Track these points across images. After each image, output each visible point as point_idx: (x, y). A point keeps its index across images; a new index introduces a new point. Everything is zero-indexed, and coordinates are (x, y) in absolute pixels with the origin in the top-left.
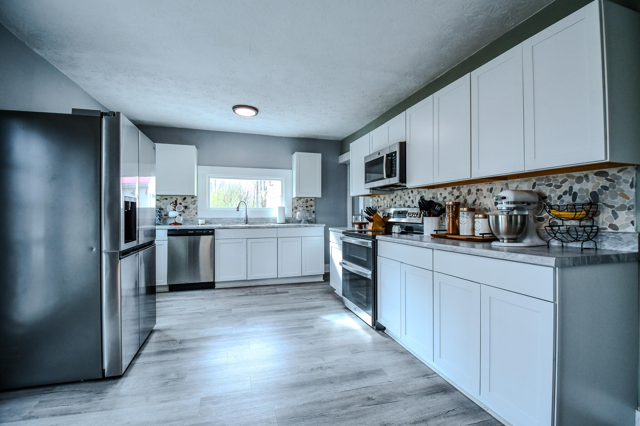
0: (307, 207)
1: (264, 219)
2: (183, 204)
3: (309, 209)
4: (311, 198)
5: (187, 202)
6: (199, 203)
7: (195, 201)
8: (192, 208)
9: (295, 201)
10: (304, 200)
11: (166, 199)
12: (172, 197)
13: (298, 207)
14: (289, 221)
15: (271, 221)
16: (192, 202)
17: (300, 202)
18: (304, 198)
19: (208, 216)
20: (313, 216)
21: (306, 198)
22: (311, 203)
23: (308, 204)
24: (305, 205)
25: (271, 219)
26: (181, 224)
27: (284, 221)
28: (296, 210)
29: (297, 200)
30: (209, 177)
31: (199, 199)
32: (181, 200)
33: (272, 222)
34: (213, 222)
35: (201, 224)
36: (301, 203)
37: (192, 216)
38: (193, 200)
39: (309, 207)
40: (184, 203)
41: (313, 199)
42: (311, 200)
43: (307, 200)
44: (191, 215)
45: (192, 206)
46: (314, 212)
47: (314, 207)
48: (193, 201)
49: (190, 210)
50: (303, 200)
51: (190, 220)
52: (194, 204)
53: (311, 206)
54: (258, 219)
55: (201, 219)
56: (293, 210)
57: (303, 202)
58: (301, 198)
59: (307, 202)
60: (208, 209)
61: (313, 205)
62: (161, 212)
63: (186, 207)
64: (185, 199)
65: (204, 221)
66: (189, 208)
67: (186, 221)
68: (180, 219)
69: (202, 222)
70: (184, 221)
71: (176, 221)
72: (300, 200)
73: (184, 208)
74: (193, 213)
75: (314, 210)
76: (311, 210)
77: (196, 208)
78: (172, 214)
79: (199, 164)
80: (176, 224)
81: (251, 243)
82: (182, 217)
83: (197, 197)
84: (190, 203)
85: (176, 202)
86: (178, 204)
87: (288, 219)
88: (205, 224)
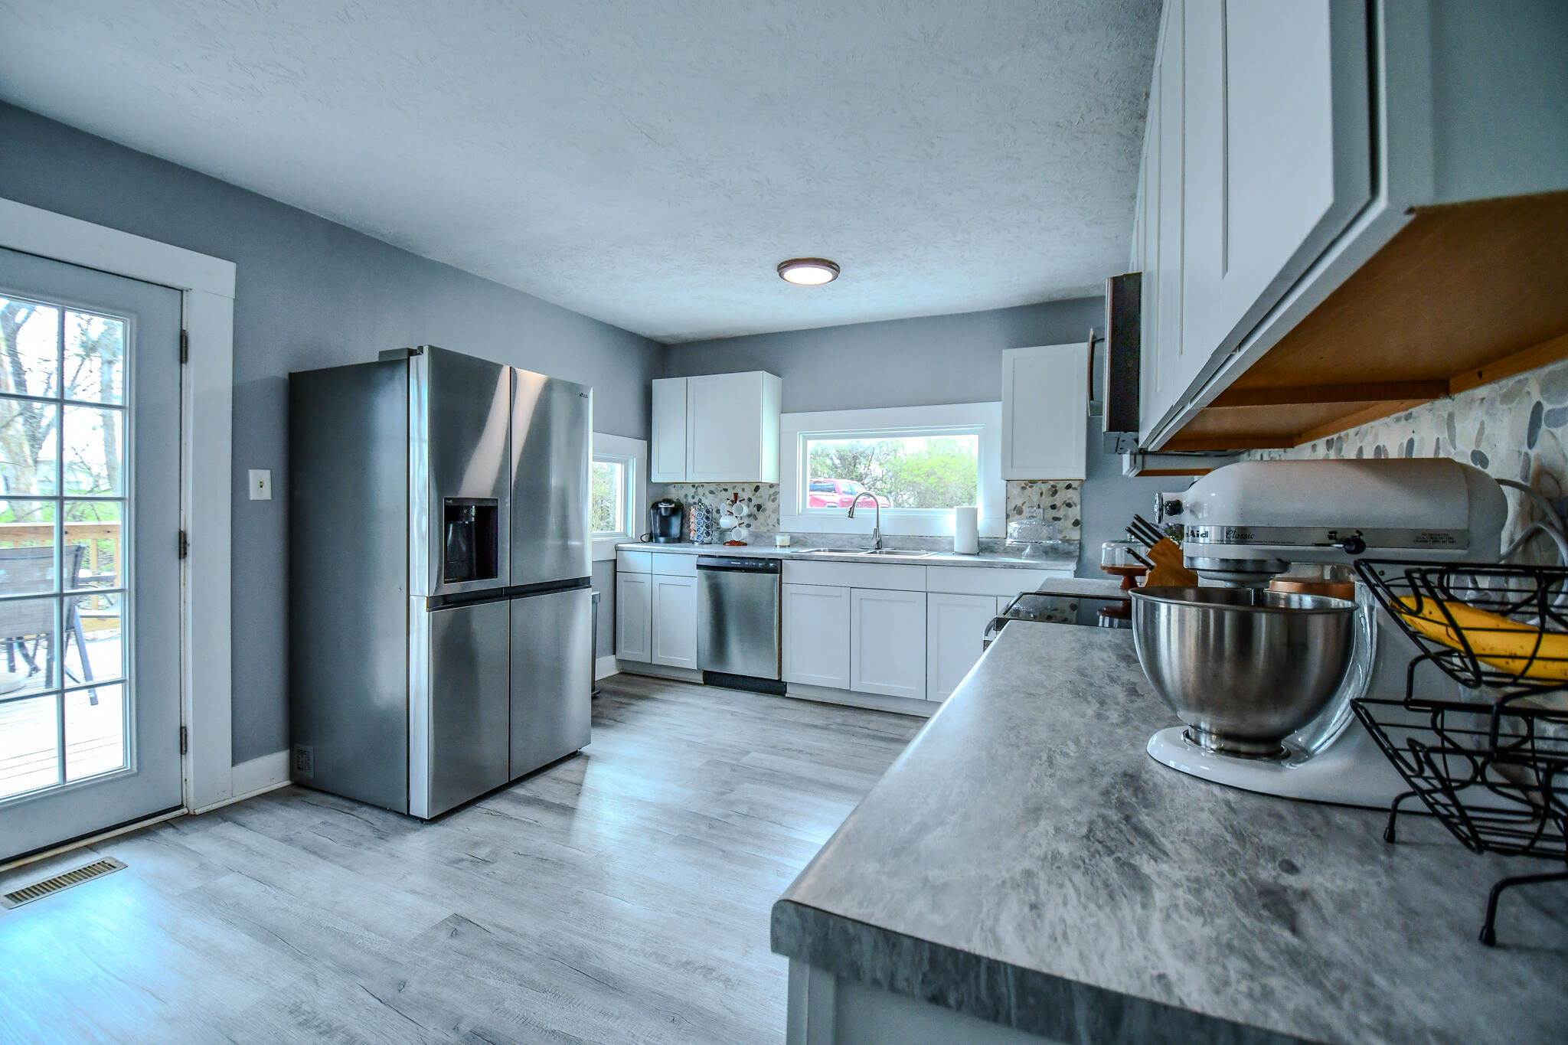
0: (1053, 507)
1: (926, 541)
2: (755, 501)
3: (1060, 513)
4: (1068, 482)
5: (761, 497)
6: (782, 499)
7: (776, 493)
8: (771, 510)
9: (1016, 490)
10: (1045, 487)
11: (726, 490)
12: (735, 486)
13: (1024, 507)
14: (996, 547)
16: (770, 495)
17: (1033, 493)
18: (1044, 482)
19: (799, 528)
20: (1075, 535)
21: (1052, 483)
22: (1069, 496)
23: (1058, 500)
24: (1047, 501)
25: (945, 541)
26: (745, 544)
27: (973, 549)
28: (1018, 517)
29: (1023, 488)
30: (805, 439)
31: (782, 489)
32: (751, 491)
33: (947, 548)
34: (810, 542)
35: (781, 547)
36: (1035, 498)
37: (771, 526)
38: (772, 491)
39: (1060, 507)
40: (756, 497)
41: (1075, 484)
42: (1069, 487)
43: (1053, 486)
44: (768, 525)
45: (769, 506)
46: (1076, 523)
47: (1079, 507)
48: (772, 493)
49: (768, 513)
50: (1040, 488)
51: (766, 535)
52: (773, 501)
53: (1069, 505)
54: (909, 538)
55: (783, 533)
56: (1007, 516)
57: (1042, 494)
58: (1033, 482)
59: (1055, 493)
60: (800, 512)
61: (1073, 502)
62: (710, 519)
63: (759, 507)
64: (757, 489)
65: (786, 540)
66: (765, 510)
67: (757, 538)
68: (743, 534)
69: (783, 541)
70: (754, 538)
71: (733, 536)
72: (1030, 487)
73: (755, 509)
74: (772, 521)
75: (1079, 518)
76: (1066, 516)
77: (776, 510)
78: (725, 522)
79: (783, 411)
80: (733, 543)
81: (861, 599)
82: (752, 528)
83: (778, 485)
84: (767, 497)
85: (736, 495)
86: (738, 502)
87: (992, 541)
88: (789, 546)
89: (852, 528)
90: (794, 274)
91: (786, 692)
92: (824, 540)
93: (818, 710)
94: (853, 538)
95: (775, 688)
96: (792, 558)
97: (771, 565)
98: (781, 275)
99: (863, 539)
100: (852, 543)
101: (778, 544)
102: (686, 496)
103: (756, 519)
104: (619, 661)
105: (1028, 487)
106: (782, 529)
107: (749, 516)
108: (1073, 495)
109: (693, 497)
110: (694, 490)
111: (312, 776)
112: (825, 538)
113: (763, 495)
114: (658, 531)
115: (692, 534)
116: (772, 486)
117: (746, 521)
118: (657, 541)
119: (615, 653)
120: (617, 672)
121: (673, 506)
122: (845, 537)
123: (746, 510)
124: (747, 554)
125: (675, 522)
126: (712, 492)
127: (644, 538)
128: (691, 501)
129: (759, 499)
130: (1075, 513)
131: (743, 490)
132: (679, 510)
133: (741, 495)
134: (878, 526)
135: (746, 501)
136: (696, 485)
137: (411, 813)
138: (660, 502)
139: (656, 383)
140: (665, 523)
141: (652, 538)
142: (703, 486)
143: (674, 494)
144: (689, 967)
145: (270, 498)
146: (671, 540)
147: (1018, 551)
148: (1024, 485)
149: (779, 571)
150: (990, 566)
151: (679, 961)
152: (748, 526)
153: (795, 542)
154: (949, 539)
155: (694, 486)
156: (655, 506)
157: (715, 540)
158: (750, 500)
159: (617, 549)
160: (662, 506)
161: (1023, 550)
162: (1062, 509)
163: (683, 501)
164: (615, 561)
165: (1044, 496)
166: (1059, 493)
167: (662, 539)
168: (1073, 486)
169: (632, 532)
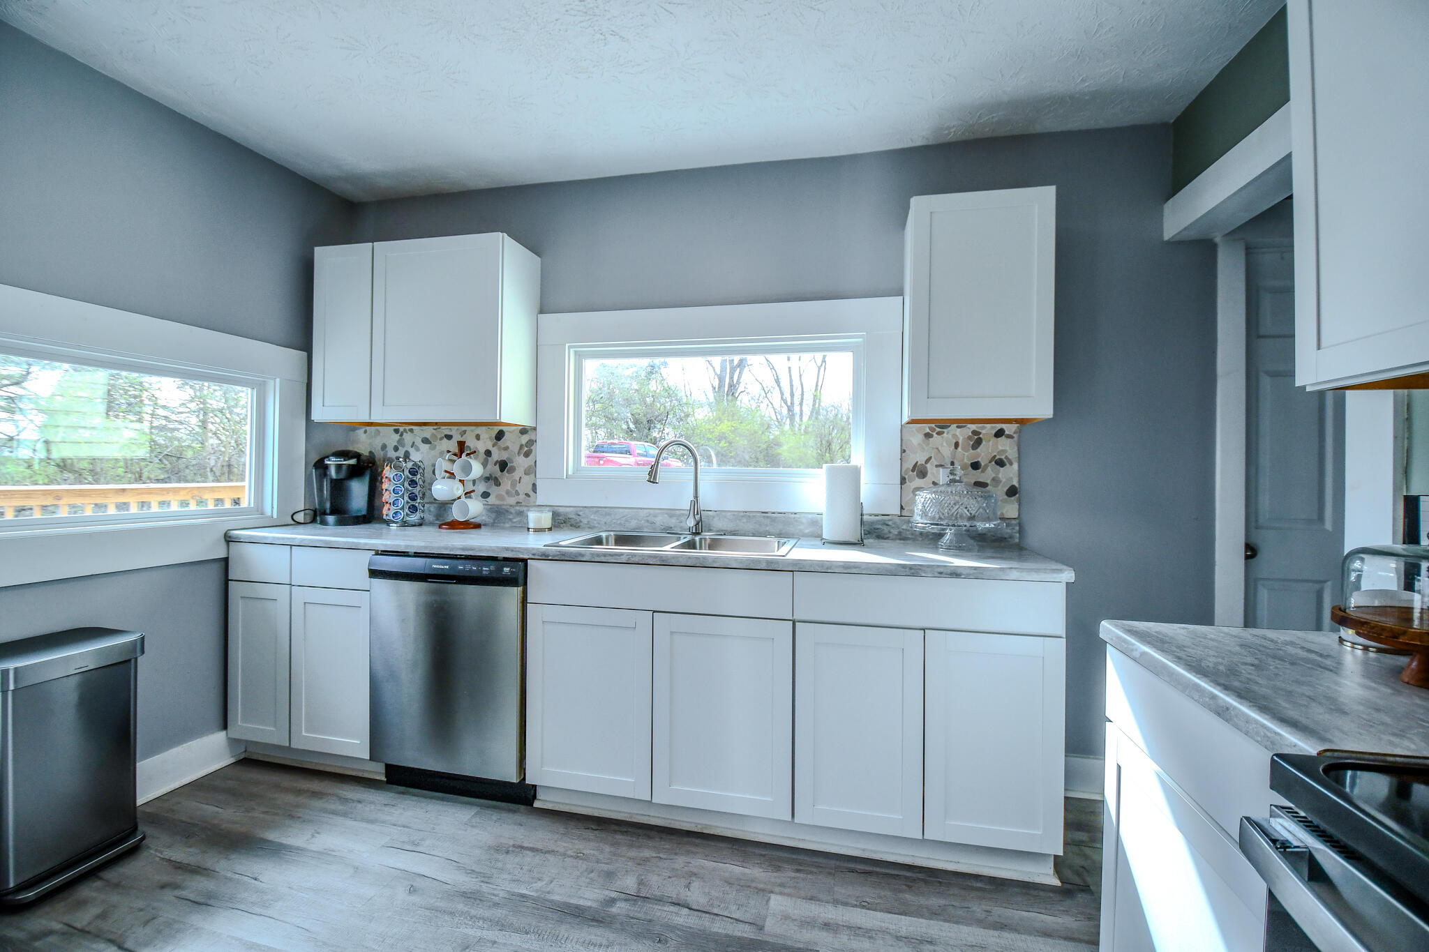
0: (975, 466)
1: (774, 520)
2: (496, 456)
3: (986, 476)
4: (999, 426)
5: (506, 449)
6: (539, 449)
7: (531, 442)
8: (522, 470)
9: (916, 438)
10: (962, 434)
11: (447, 435)
12: (464, 430)
13: (928, 466)
14: (886, 529)
15: (802, 527)
16: (521, 446)
17: (943, 443)
18: (961, 423)
19: (566, 500)
20: (1011, 510)
21: (973, 426)
22: (1000, 448)
23: (983, 454)
24: (966, 456)
25: (804, 521)
26: (477, 526)
27: (853, 534)
28: (918, 482)
29: (928, 436)
30: (580, 357)
31: (541, 436)
32: (490, 438)
33: (807, 531)
34: (585, 521)
35: (537, 530)
36: (947, 451)
37: (522, 497)
38: (525, 439)
39: (986, 466)
40: (499, 449)
41: (1009, 429)
42: (1000, 433)
43: (975, 433)
44: (517, 493)
45: (521, 462)
46: (1012, 492)
47: (1015, 466)
48: (524, 442)
49: (516, 475)
50: (954, 436)
51: (512, 510)
52: (527, 455)
53: (1000, 463)
54: (746, 515)
55: (541, 507)
56: (903, 481)
57: (957, 445)
58: (943, 424)
59: (978, 442)
60: (570, 472)
61: (1006, 457)
62: (416, 478)
63: (503, 465)
64: (500, 435)
65: (546, 519)
66: (513, 470)
67: (500, 517)
68: (475, 508)
69: (539, 520)
70: (493, 516)
71: (456, 514)
72: (938, 433)
73: (497, 467)
74: (525, 487)
75: (1015, 483)
76: (996, 481)
77: (531, 470)
78: (442, 489)
79: (542, 311)
80: (454, 525)
81: (672, 633)
82: (491, 500)
83: (535, 429)
84: (516, 449)
85: (461, 445)
86: (464, 455)
87: (878, 522)
88: (550, 529)
89: (654, 499)
91: (535, 797)
92: (608, 519)
94: (655, 516)
95: (513, 797)
96: (545, 557)
97: (506, 570)
99: (671, 516)
100: (653, 523)
101: (531, 525)
102: (384, 447)
103: (498, 483)
104: (233, 742)
105: (934, 434)
106: (541, 498)
107: (487, 479)
108: (1006, 447)
109: (396, 449)
110: (397, 437)
112: (610, 515)
113: (509, 444)
114: (328, 505)
115: (385, 511)
116: (524, 431)
117: (481, 488)
118: (324, 523)
119: (225, 727)
120: (232, 760)
121: (353, 462)
122: (643, 513)
123: (477, 469)
124: (463, 549)
125: (358, 491)
126: (426, 441)
127: (300, 517)
128: (391, 454)
129: (503, 452)
130: (1010, 475)
131: (478, 437)
132: (366, 467)
133: (471, 443)
134: (696, 497)
135: (482, 456)
136: (401, 429)
138: (328, 457)
139: (319, 252)
140: (339, 489)
141: (316, 516)
142: (411, 431)
143: (364, 444)
146: (345, 517)
147: (932, 539)
148: (928, 430)
149: (521, 580)
152: (486, 495)
153: (560, 521)
154: (810, 516)
155: (396, 431)
156: (321, 466)
157: (429, 517)
158: (488, 453)
159: (229, 539)
160: (332, 462)
161: (940, 536)
162: (989, 468)
163: (379, 454)
164: (226, 561)
165: (960, 449)
166: (984, 443)
167: (331, 519)
168: (1007, 432)
169: (271, 507)
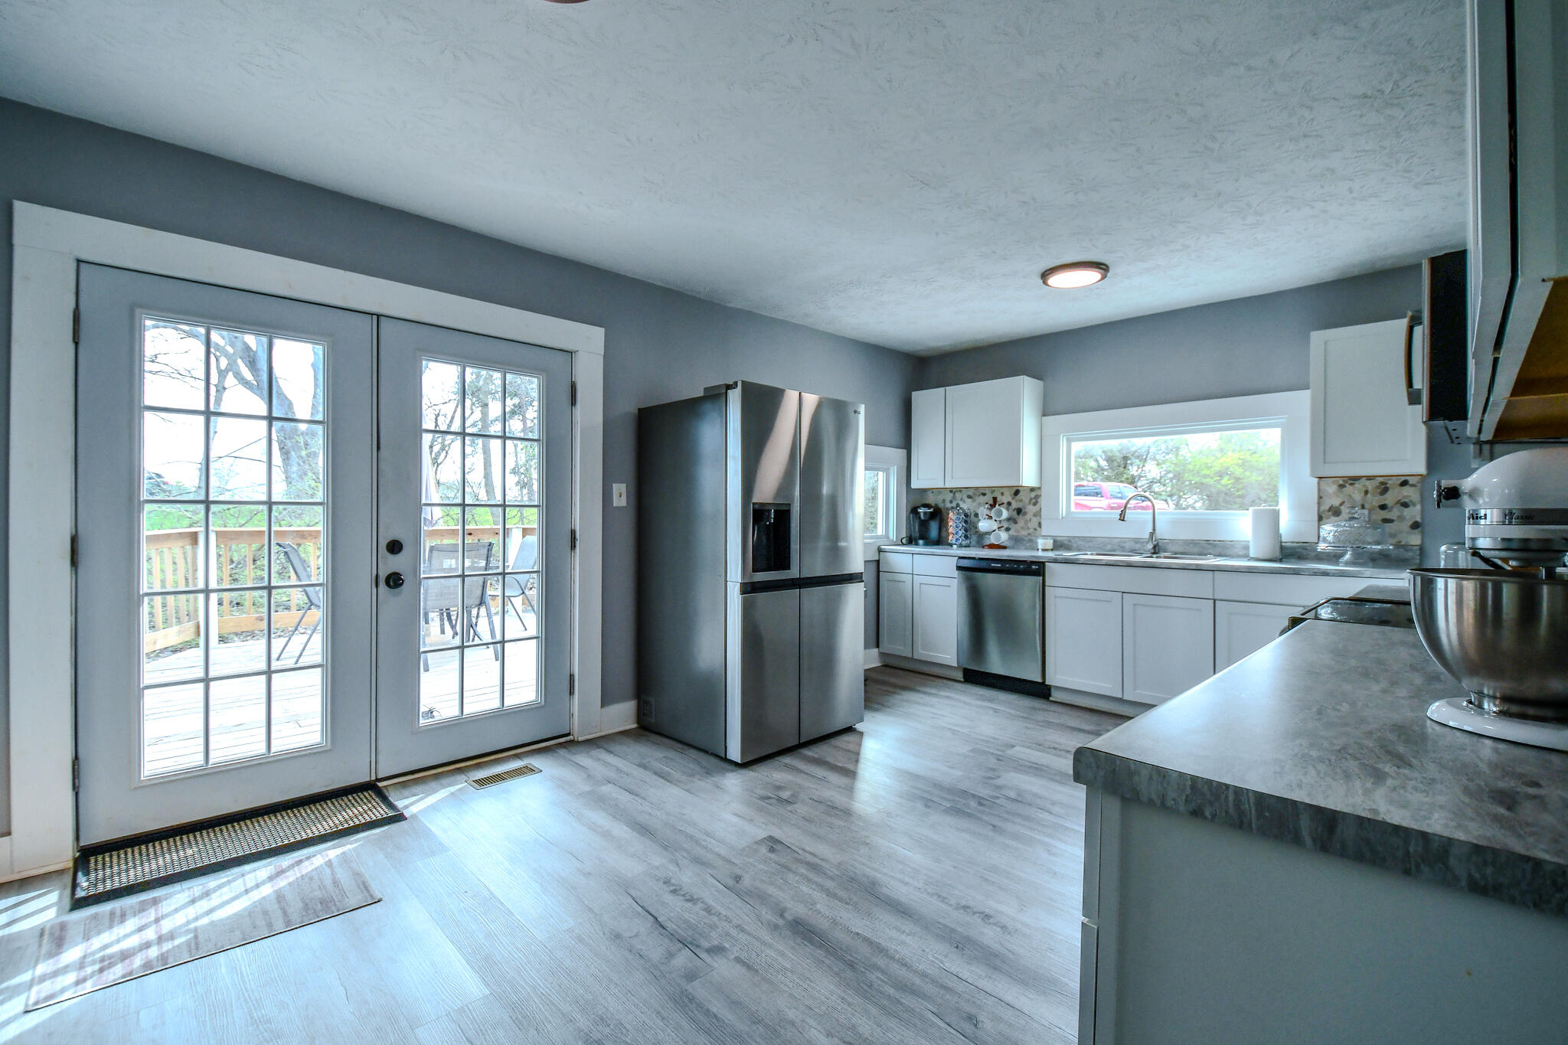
0: (1384, 507)
1: (1213, 546)
2: (1015, 505)
3: (1392, 515)
4: (1403, 478)
5: (1021, 501)
6: (1044, 502)
7: (1038, 497)
8: (1032, 514)
9: (1331, 488)
10: (1370, 485)
11: (984, 494)
12: (994, 491)
13: (1342, 508)
14: (1304, 552)
15: (1236, 551)
16: (1031, 499)
17: (1355, 492)
18: (1370, 478)
19: (1063, 532)
20: (1415, 539)
21: (1381, 479)
22: (1405, 494)
23: (1390, 498)
24: (1375, 500)
25: (1236, 547)
26: (1005, 548)
27: (1278, 554)
28: (1333, 520)
29: (1341, 486)
30: (1069, 441)
31: (1043, 492)
32: (1010, 495)
34: (1075, 545)
35: (1043, 550)
36: (1358, 497)
37: (1032, 530)
38: (1033, 495)
39: (1392, 508)
40: (1016, 501)
41: (1412, 480)
42: (1404, 483)
43: (1382, 483)
44: (1029, 528)
45: (1031, 509)
46: (1415, 526)
47: (1418, 507)
48: (1033, 497)
49: (1028, 517)
50: (1365, 486)
51: (1026, 539)
52: (1035, 504)
53: (1405, 505)
54: (1193, 543)
55: (1045, 537)
56: (1320, 518)
57: (1366, 492)
58: (1355, 479)
59: (1385, 490)
60: (1064, 515)
61: (1411, 501)
62: (969, 522)
63: (1019, 511)
64: (1017, 493)
65: (1050, 544)
66: (1025, 513)
67: (1017, 541)
68: (1004, 537)
69: (1045, 544)
70: (1013, 541)
71: (992, 540)
72: (1351, 484)
73: (1015, 512)
74: (1034, 523)
75: (1418, 519)
76: (1401, 518)
77: (1038, 514)
78: (984, 525)
79: (1044, 415)
80: (992, 546)
81: (1135, 605)
82: (1012, 532)
83: (1039, 488)
84: (1027, 501)
85: (995, 499)
86: (997, 506)
87: (1299, 547)
88: (1052, 550)
89: (1123, 532)
90: (1056, 280)
91: (1050, 695)
92: (1090, 544)
93: (1087, 715)
94: (1125, 542)
95: (1040, 691)
96: (1055, 561)
97: (1034, 567)
98: (1045, 283)
99: (1136, 543)
100: (1123, 547)
101: (1040, 547)
102: (944, 501)
103: (1016, 523)
104: (882, 655)
105: (1347, 485)
106: (1044, 531)
107: (1009, 519)
108: (1408, 492)
109: (951, 502)
110: (952, 495)
111: (653, 720)
112: (1092, 541)
113: (1023, 498)
114: (917, 535)
115: (950, 537)
116: (1032, 489)
117: (1006, 525)
118: (917, 544)
119: (878, 646)
120: (879, 665)
121: (932, 510)
122: (1116, 541)
123: (1005, 514)
124: (1008, 556)
125: (934, 526)
126: (969, 497)
127: (904, 541)
128: (948, 505)
129: (1018, 503)
130: (1414, 513)
131: (1002, 494)
132: (938, 514)
133: (1000, 499)
134: (1154, 530)
135: (1005, 505)
136: (954, 490)
137: (728, 757)
138: (919, 507)
140: (924, 525)
141: (911, 541)
142: (961, 491)
143: (931, 499)
144: (968, 910)
145: (625, 505)
146: (929, 542)
147: (1334, 557)
148: (1341, 482)
149: (1042, 573)
150: (1296, 572)
151: (959, 904)
152: (1008, 529)
153: (1058, 545)
154: (1243, 543)
155: (951, 491)
156: (914, 511)
157: (973, 543)
158: (1009, 504)
159: (880, 551)
160: (921, 510)
161: (1342, 555)
162: (1395, 510)
163: (941, 505)
164: (878, 562)
165: (1369, 496)
166: (1390, 491)
167: (921, 542)
168: (1411, 483)
169: (893, 536)
